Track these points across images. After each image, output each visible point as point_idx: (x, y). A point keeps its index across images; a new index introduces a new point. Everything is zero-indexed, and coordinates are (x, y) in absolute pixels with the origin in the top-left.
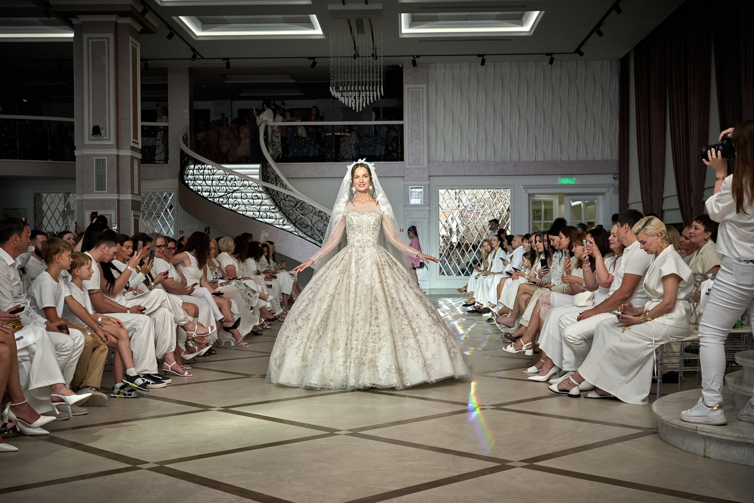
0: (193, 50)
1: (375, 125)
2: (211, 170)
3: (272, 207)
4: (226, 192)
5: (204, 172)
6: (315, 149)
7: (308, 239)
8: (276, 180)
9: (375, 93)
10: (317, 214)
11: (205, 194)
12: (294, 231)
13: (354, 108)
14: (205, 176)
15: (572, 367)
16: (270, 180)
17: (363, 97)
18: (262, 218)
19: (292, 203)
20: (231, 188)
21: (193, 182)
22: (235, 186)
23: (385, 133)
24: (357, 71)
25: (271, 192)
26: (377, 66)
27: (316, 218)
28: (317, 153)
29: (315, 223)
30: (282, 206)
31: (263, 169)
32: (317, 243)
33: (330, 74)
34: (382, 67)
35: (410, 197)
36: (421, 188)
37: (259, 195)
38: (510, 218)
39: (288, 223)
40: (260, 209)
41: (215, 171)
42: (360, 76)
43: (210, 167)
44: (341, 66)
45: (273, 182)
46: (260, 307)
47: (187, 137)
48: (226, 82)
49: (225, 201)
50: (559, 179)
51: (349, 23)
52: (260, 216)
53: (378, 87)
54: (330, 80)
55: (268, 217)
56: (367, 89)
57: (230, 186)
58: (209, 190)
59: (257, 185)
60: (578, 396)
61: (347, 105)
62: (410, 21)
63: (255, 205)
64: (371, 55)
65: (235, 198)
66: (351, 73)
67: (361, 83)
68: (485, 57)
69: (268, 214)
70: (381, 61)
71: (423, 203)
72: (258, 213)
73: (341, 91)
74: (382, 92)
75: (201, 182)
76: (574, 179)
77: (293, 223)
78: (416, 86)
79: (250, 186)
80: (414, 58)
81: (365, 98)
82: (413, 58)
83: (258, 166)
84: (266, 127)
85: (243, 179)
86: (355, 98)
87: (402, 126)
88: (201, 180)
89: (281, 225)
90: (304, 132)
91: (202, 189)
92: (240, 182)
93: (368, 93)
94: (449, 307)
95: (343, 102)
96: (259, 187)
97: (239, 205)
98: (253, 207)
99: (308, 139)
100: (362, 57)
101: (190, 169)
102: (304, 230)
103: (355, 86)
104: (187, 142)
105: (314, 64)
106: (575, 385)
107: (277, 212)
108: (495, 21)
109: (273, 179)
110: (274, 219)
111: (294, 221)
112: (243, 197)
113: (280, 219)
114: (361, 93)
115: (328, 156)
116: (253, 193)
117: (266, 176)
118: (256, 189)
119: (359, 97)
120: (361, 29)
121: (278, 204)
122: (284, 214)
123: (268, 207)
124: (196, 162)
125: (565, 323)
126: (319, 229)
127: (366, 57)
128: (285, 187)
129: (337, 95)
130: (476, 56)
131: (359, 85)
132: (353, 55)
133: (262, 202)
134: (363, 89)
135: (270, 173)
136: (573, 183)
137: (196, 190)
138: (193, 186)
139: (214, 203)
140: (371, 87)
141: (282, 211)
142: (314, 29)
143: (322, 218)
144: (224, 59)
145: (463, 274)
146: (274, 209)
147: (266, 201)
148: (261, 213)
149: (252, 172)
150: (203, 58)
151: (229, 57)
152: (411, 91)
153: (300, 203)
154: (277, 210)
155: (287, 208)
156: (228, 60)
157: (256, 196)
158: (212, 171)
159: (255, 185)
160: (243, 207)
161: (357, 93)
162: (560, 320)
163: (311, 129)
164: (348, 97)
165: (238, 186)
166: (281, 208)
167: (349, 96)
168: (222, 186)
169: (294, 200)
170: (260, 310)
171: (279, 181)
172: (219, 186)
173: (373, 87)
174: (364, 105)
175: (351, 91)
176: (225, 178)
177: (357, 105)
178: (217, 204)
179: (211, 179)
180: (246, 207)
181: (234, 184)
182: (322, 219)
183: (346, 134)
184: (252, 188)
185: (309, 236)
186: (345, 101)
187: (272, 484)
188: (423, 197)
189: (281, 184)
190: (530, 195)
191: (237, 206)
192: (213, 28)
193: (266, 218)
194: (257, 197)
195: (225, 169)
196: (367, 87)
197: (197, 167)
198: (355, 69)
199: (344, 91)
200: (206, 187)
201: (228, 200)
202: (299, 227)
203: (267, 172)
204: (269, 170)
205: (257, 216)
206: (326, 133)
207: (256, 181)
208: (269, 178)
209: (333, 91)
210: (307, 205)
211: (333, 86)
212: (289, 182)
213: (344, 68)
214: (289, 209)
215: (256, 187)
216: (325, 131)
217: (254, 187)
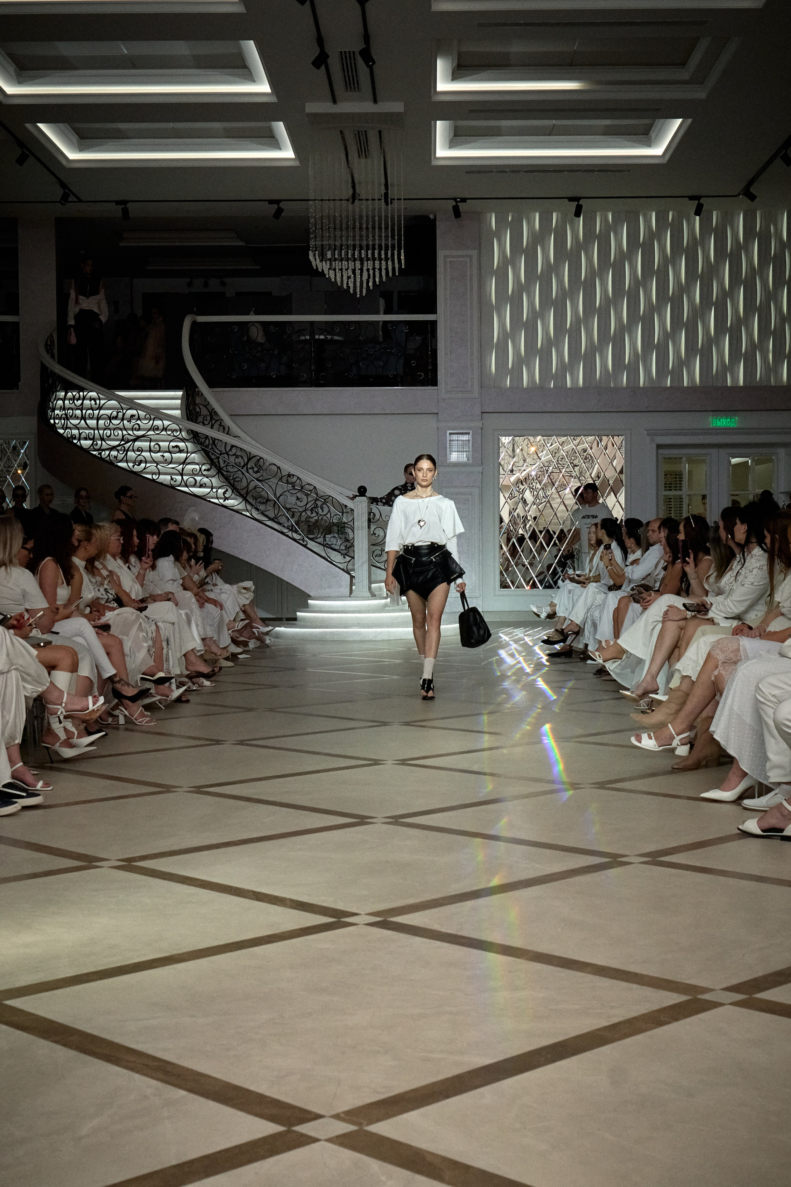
0: (63, 185)
1: (385, 323)
2: (95, 400)
3: (204, 468)
4: (123, 440)
5: (82, 404)
6: (280, 364)
7: (269, 523)
8: (212, 418)
9: (390, 263)
10: (284, 479)
11: (86, 443)
12: (244, 510)
13: (351, 291)
14: (84, 412)
15: (785, 776)
16: (200, 419)
17: (368, 270)
18: (186, 486)
19: (239, 460)
20: (130, 432)
21: (63, 421)
22: (139, 429)
23: (404, 335)
24: (357, 224)
25: (203, 440)
26: (393, 217)
27: (282, 487)
28: (283, 371)
29: (281, 495)
30: (222, 465)
31: (187, 399)
32: (285, 531)
33: (308, 229)
34: (402, 218)
35: (448, 450)
36: (468, 433)
37: (181, 445)
39: (233, 496)
40: (183, 469)
41: (102, 402)
42: (364, 233)
43: (93, 394)
44: (329, 217)
45: (206, 422)
47: (52, 342)
48: (121, 244)
49: (121, 456)
50: (711, 419)
51: (343, 139)
52: (183, 483)
53: (396, 252)
54: (308, 240)
55: (198, 484)
56: (376, 256)
57: (129, 429)
58: (91, 437)
59: (177, 428)
61: (339, 284)
62: (452, 134)
63: (175, 463)
65: (138, 450)
66: (347, 228)
67: (364, 245)
68: (582, 202)
69: (198, 478)
70: (401, 208)
71: (471, 461)
72: (179, 478)
73: (330, 260)
74: (403, 261)
75: (78, 421)
76: (736, 418)
77: (241, 495)
78: (460, 253)
79: (165, 429)
80: (457, 202)
81: (371, 272)
82: (454, 203)
83: (180, 393)
84: (194, 325)
85: (152, 417)
86: (354, 271)
87: (434, 324)
88: (77, 418)
89: (221, 498)
90: (261, 333)
91: (80, 434)
92: (147, 421)
93: (377, 263)
94: (521, 645)
95: (333, 280)
96: (181, 430)
97: (146, 462)
98: (171, 466)
99: (268, 346)
101: (59, 399)
102: (262, 507)
103: (354, 250)
104: (52, 352)
105: (280, 211)
107: (213, 476)
108: (602, 137)
109: (206, 416)
110: (208, 487)
111: (243, 492)
112: (152, 449)
113: (219, 488)
114: (365, 263)
115: (303, 377)
116: (171, 441)
117: (193, 412)
118: (175, 434)
119: (361, 270)
120: (364, 151)
121: (216, 461)
122: (227, 479)
123: (197, 467)
124: (69, 386)
126: (288, 506)
127: (374, 200)
128: (227, 431)
129: (323, 267)
130: (566, 200)
131: (361, 248)
132: (350, 197)
133: (186, 458)
134: (370, 256)
135: (201, 407)
136: (735, 426)
137: (69, 436)
138: (63, 428)
139: (101, 459)
140: (383, 252)
141: (222, 474)
142: (279, 148)
143: (294, 486)
144: (118, 203)
145: (541, 586)
146: (208, 470)
147: (193, 455)
148: (185, 478)
149: (168, 405)
150: (80, 201)
151: (128, 199)
152: (450, 262)
153: (255, 460)
154: (213, 472)
155: (230, 469)
156: (126, 205)
157: (177, 446)
158: (98, 402)
159: (174, 426)
160: (152, 467)
161: (358, 263)
162: (758, 688)
163: (272, 328)
164: (341, 270)
165: (144, 430)
166: (221, 469)
167: (344, 268)
168: (114, 429)
169: (243, 454)
171: (217, 421)
172: (110, 429)
173: (386, 254)
174: (371, 284)
175: (348, 260)
176: (120, 415)
177: (358, 284)
178: (106, 461)
179: (96, 416)
180: (159, 466)
181: (137, 426)
182: (293, 488)
183: (336, 338)
184: (169, 433)
185: (270, 519)
186: (335, 279)
188: (471, 449)
189: (220, 425)
190: (659, 447)
191: (143, 465)
192: (99, 145)
193: (194, 486)
194: (177, 449)
195: (120, 399)
196: (376, 252)
197: (70, 394)
198: (354, 220)
199: (335, 260)
200: (87, 432)
201: (126, 454)
202: (253, 502)
203: (195, 404)
204: (198, 400)
205: (178, 483)
206: (299, 336)
207: (177, 421)
208: (198, 414)
209: (315, 259)
210: (267, 464)
211: (315, 250)
212: (234, 422)
213: (335, 216)
214: (236, 470)
215: (176, 431)
216: (298, 332)
217: (173, 431)
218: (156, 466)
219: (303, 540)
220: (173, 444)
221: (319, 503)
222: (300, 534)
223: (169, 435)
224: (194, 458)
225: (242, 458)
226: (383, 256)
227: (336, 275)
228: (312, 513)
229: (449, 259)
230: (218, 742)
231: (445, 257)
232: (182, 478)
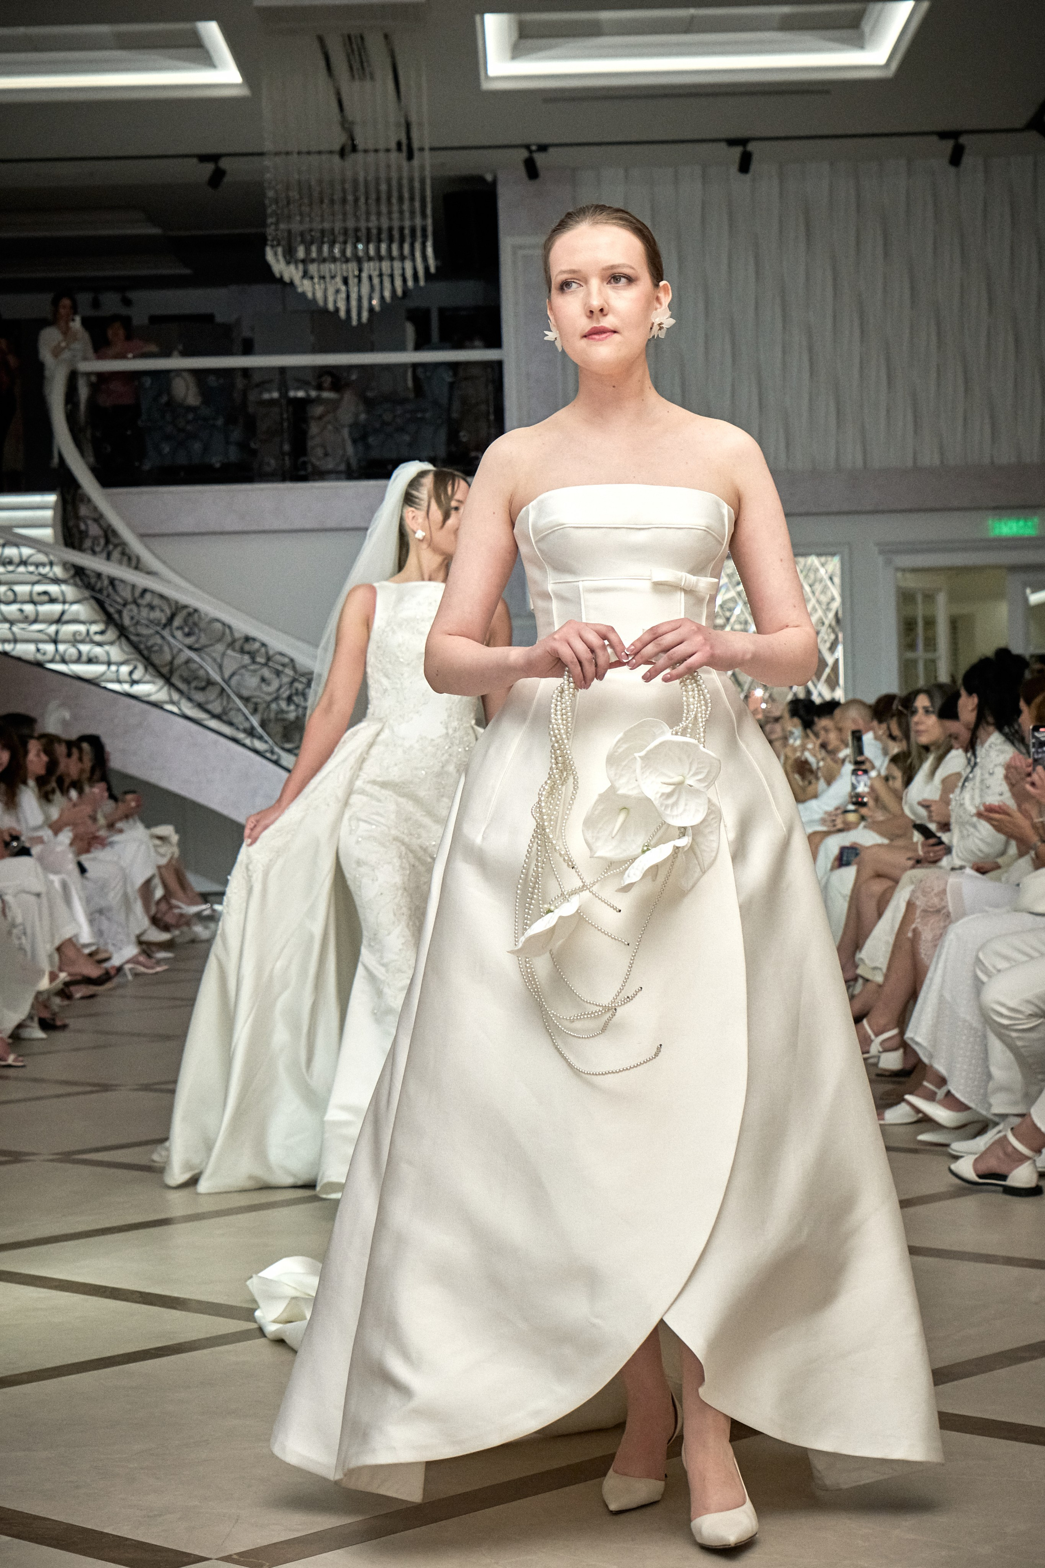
1: (415, 366)
3: (95, 628)
6: (228, 443)
7: (213, 724)
8: (107, 542)
9: (408, 265)
10: (237, 645)
12: (167, 702)
13: (342, 314)
15: (1015, 1103)
16: (88, 543)
18: (64, 661)
19: (156, 615)
23: (445, 389)
24: (350, 198)
25: (93, 580)
26: (413, 183)
27: (233, 660)
28: (233, 454)
29: (233, 675)
30: (126, 622)
31: (64, 509)
32: (241, 736)
33: (264, 207)
34: (428, 182)
37: (53, 589)
38: (840, 649)
39: (148, 677)
44: (300, 185)
45: (98, 549)
46: (57, 943)
50: (990, 522)
51: (322, 47)
52: (58, 658)
53: (418, 246)
54: (264, 225)
55: (84, 658)
56: (384, 252)
59: (45, 559)
60: (1033, 1192)
61: (321, 303)
62: (515, 35)
63: (42, 622)
64: (393, 145)
66: (332, 200)
67: (363, 234)
68: (751, 147)
69: (84, 648)
70: (425, 162)
72: (50, 648)
73: (303, 261)
74: (431, 262)
76: (1036, 520)
77: (162, 675)
79: (24, 563)
80: (531, 152)
81: (376, 281)
82: (524, 154)
83: (51, 498)
84: (73, 377)
87: (498, 366)
89: (126, 682)
90: (193, 389)
93: (385, 265)
95: (310, 295)
96: (51, 564)
98: (36, 627)
99: (206, 412)
100: (366, 151)
102: (199, 697)
103: (345, 243)
105: (218, 176)
106: (1023, 1159)
107: (111, 643)
108: (776, 34)
109: (95, 539)
110: (102, 663)
111: (165, 670)
112: (3, 598)
113: (122, 663)
114: (366, 266)
115: (268, 464)
116: (35, 584)
117: (75, 531)
118: (45, 570)
119: (359, 277)
120: (359, 65)
121: (116, 616)
122: (135, 646)
123: (82, 628)
125: (994, 967)
126: (245, 693)
127: (376, 151)
128: (135, 563)
129: (290, 272)
130: (724, 144)
131: (358, 240)
132: (337, 147)
133: (63, 613)
134: (372, 253)
135: (90, 522)
136: (1031, 533)
140: (395, 246)
141: (128, 639)
142: (216, 67)
143: (255, 659)
146: (102, 633)
147: (75, 607)
148: (61, 647)
149: (31, 519)
152: (524, 256)
153: (184, 613)
154: (111, 634)
155: (141, 630)
157: (45, 593)
159: (41, 558)
160: (3, 630)
161: (353, 267)
162: (978, 961)
163: (212, 381)
164: (324, 278)
166: (125, 629)
167: (328, 275)
169: (164, 605)
170: (59, 949)
171: (116, 546)
173: (401, 248)
174: (374, 302)
175: (334, 260)
177: (354, 303)
180: (15, 629)
182: (254, 662)
185: (214, 717)
186: (314, 294)
187: (77, 1487)
189: (123, 553)
190: (900, 573)
193: (78, 660)
194: (46, 598)
196: (384, 246)
198: (344, 191)
199: (313, 261)
202: (184, 687)
203: (77, 517)
204: (83, 511)
205: (49, 657)
206: (261, 393)
207: (45, 549)
208: (84, 535)
209: (278, 261)
210: (207, 620)
211: (278, 245)
212: (147, 547)
213: (310, 187)
214: (150, 631)
215: (43, 565)
216: (257, 385)
217: (37, 565)
218: (10, 629)
219: (272, 752)
220: (39, 588)
221: (300, 686)
222: (266, 742)
223: (31, 573)
224: (78, 613)
225: (162, 611)
226: (395, 252)
227: (314, 289)
228: (288, 704)
229: (521, 253)
230: (105, 1088)
231: (516, 248)
232: (57, 650)
